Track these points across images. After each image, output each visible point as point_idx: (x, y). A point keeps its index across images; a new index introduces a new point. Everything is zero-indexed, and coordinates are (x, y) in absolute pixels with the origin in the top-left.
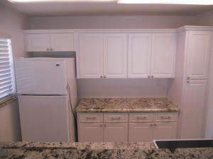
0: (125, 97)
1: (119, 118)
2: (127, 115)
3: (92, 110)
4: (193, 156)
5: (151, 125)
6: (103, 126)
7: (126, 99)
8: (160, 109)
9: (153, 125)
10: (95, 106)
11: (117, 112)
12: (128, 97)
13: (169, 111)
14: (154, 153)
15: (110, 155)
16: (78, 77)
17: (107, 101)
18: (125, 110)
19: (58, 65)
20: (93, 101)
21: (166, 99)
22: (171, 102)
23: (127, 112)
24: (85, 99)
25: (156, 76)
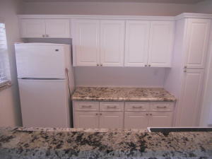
0: (121, 87)
1: (115, 107)
2: (122, 104)
3: (88, 98)
4: (187, 139)
5: (147, 115)
6: (99, 114)
7: (122, 89)
8: (156, 99)
9: (149, 115)
10: (91, 94)
11: (112, 101)
12: (124, 86)
13: (165, 101)
14: (147, 136)
15: (101, 137)
16: (74, 65)
17: (103, 90)
18: (121, 99)
19: (57, 50)
20: (89, 90)
21: (163, 89)
22: (167, 92)
23: (122, 101)
24: (81, 88)
25: (153, 65)
